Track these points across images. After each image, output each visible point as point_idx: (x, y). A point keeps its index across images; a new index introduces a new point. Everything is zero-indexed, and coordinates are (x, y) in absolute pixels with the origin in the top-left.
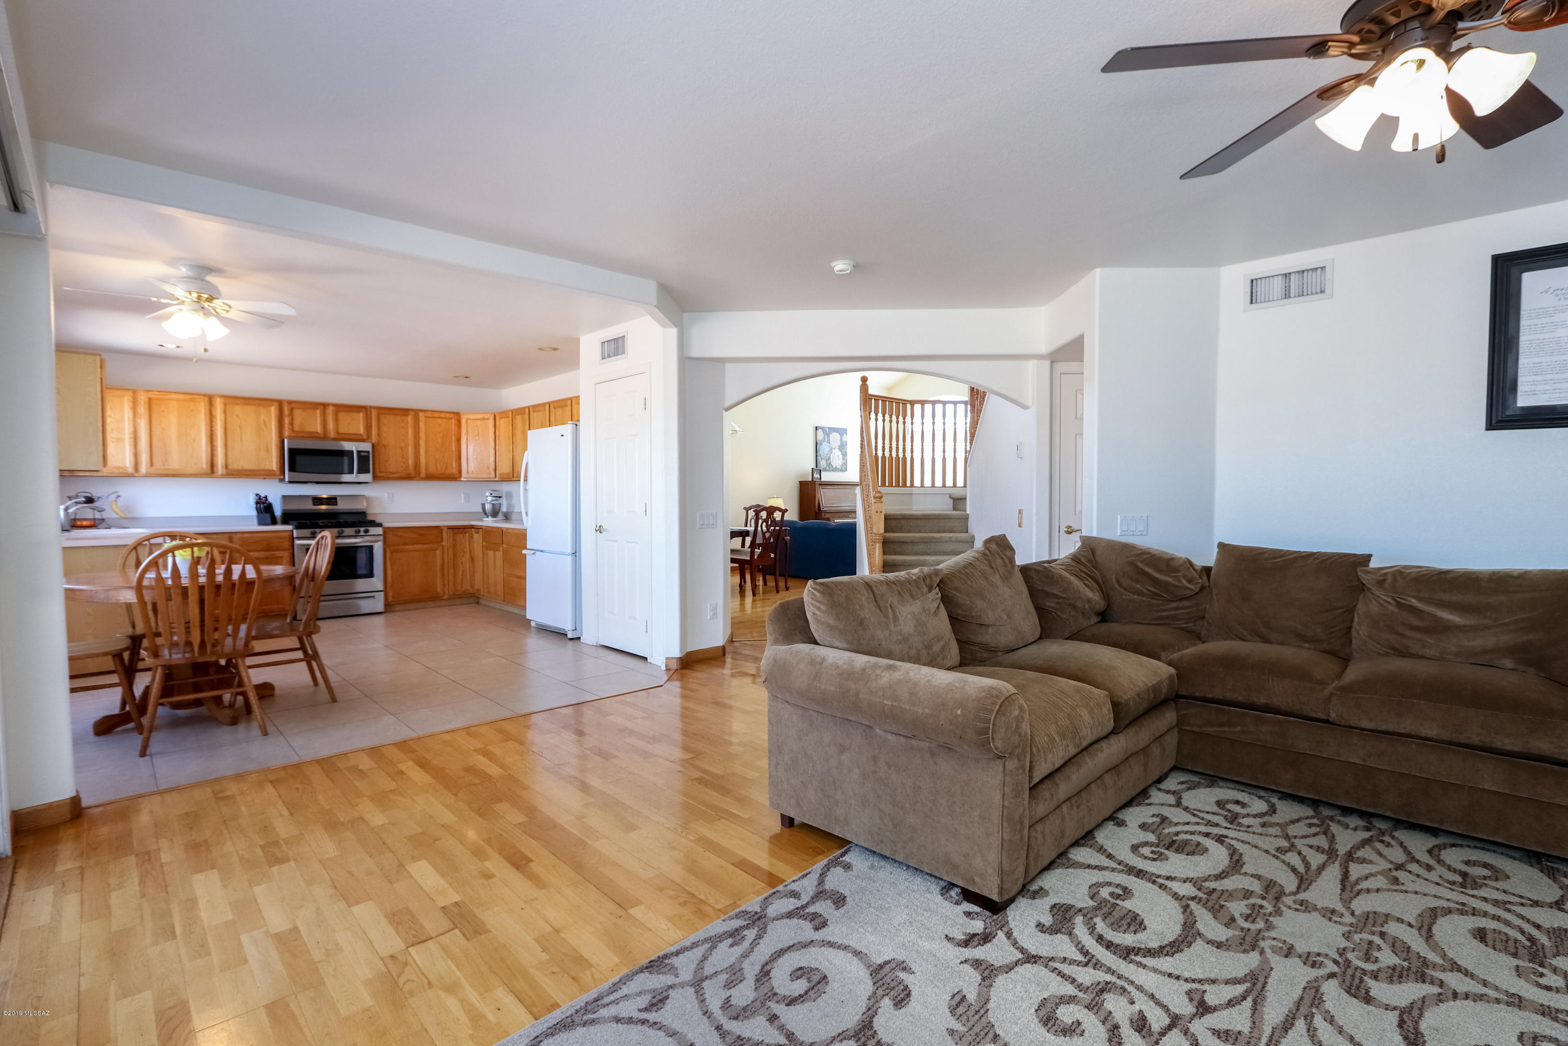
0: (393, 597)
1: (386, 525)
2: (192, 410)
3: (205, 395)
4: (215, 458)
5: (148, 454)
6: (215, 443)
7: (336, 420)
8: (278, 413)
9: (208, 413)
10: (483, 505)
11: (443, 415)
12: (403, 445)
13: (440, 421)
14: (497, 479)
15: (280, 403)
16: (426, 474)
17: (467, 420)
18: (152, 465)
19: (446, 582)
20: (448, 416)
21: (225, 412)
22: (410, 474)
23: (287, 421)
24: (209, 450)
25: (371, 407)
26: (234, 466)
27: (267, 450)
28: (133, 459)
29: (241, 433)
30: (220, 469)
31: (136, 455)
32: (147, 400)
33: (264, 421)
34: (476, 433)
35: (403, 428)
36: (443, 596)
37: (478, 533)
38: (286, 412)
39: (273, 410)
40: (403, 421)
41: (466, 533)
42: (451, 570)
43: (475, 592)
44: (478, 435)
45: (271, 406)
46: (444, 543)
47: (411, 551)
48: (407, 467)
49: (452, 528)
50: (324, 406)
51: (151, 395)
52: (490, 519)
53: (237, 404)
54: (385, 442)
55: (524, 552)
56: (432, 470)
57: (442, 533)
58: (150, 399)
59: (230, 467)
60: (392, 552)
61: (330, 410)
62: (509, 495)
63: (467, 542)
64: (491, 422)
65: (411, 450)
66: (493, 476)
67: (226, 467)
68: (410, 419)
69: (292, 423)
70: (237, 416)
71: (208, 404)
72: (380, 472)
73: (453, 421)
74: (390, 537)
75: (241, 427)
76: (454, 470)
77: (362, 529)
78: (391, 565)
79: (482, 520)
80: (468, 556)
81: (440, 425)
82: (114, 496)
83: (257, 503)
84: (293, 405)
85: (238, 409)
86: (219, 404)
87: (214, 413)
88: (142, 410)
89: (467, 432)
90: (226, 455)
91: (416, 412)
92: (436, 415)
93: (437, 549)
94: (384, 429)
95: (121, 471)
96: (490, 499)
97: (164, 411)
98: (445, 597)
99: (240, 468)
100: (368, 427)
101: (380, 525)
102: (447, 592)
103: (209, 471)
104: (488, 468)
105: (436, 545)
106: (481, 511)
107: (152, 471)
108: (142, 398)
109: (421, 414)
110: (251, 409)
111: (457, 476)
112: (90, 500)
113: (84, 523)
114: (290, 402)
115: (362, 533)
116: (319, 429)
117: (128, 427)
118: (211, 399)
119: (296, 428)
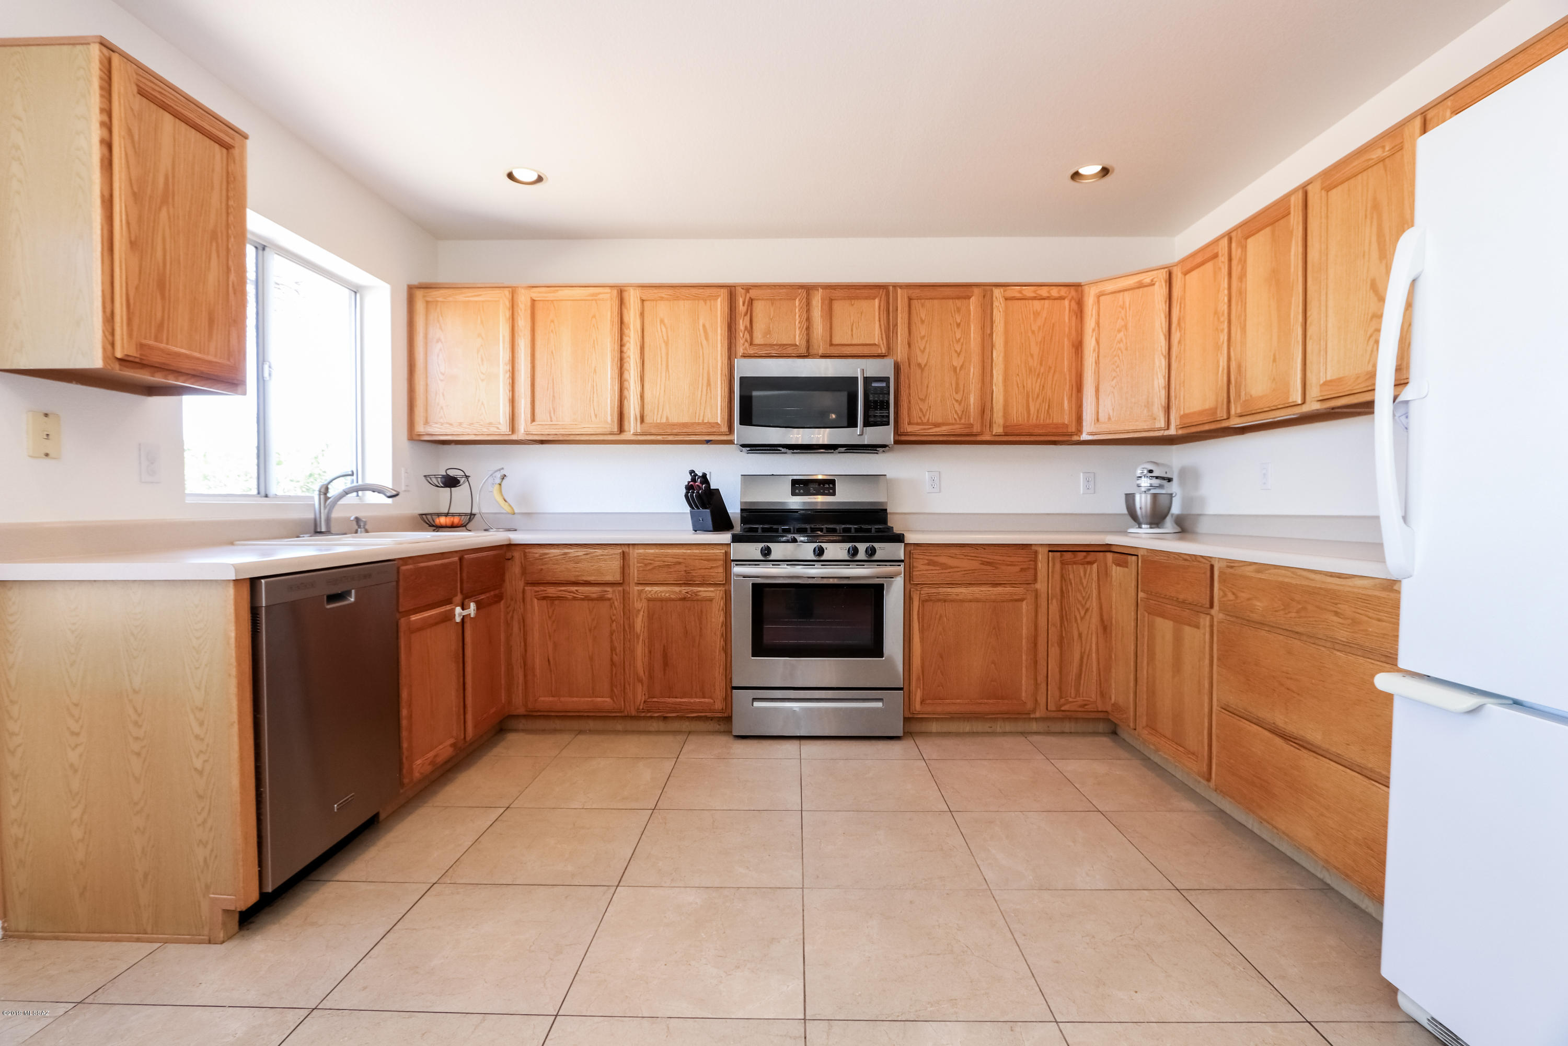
0: (922, 702)
1: (911, 538)
2: (594, 317)
3: (611, 287)
4: (626, 402)
5: (529, 398)
6: (626, 375)
7: (829, 313)
8: (726, 310)
9: (616, 320)
10: (1130, 499)
11: (1044, 292)
12: (957, 363)
13: (1037, 304)
14: (1172, 431)
15: (731, 291)
16: (1005, 427)
17: (1099, 296)
18: (533, 421)
19: (1041, 678)
20: (1054, 292)
21: (642, 314)
22: (971, 425)
23: (742, 324)
24: (617, 388)
25: (895, 286)
26: (653, 421)
27: (709, 384)
28: (508, 409)
29: (667, 354)
30: (632, 426)
31: (513, 402)
32: (529, 304)
33: (704, 326)
34: (1120, 323)
35: (958, 325)
36: (1034, 711)
37: (1123, 564)
38: (741, 308)
39: (720, 305)
40: (959, 310)
41: (1091, 563)
42: (1054, 651)
43: (1109, 709)
44: (1126, 327)
45: (716, 298)
46: (1041, 586)
47: (962, 601)
48: (966, 412)
49: (1054, 549)
50: (808, 289)
51: (535, 295)
52: (1145, 529)
53: (662, 299)
54: (922, 360)
55: (1384, 681)
56: (1018, 416)
57: (1035, 560)
58: (533, 301)
59: (648, 419)
60: (923, 602)
61: (817, 300)
62: (1189, 475)
63: (1094, 585)
64: (1160, 291)
65: (974, 371)
66: (1162, 423)
67: (642, 423)
68: (974, 303)
69: (750, 329)
70: (662, 321)
71: (616, 303)
72: (909, 423)
73: (1066, 302)
74: (920, 566)
75: (667, 343)
76: (1066, 417)
77: (862, 547)
78: (922, 631)
79: (1124, 533)
80: (1095, 620)
81: (1037, 314)
82: (499, 475)
83: (689, 488)
84: (753, 293)
85: (662, 310)
86: (633, 299)
87: (626, 319)
88: (523, 323)
89: (1098, 324)
90: (642, 398)
91: (987, 289)
92: (1028, 291)
93: (1022, 600)
94: (921, 330)
95: (493, 430)
96: (1145, 483)
97: (552, 321)
98: (1038, 715)
99: (664, 420)
100: (889, 330)
101: (899, 538)
102: (1042, 701)
103: (616, 429)
104: (1149, 405)
105: (1020, 590)
106: (1125, 511)
107: (537, 430)
108: (523, 300)
109: (997, 292)
110: (684, 306)
111: (1073, 429)
112: (451, 482)
113: (443, 520)
114: (748, 288)
115: (861, 555)
116: (798, 338)
117: (503, 354)
118: (621, 292)
119: (759, 339)
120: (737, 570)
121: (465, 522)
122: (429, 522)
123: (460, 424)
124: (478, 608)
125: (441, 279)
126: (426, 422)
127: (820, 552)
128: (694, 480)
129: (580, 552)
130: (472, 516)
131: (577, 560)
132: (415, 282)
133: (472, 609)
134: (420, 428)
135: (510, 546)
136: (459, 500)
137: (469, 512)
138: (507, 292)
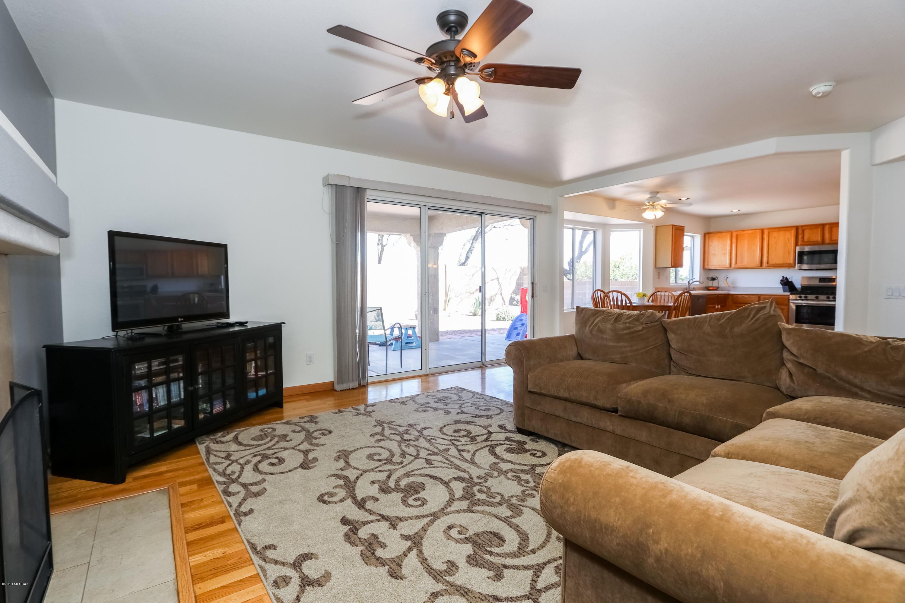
2: (754, 237)
3: (760, 229)
4: (763, 259)
5: (735, 259)
6: (763, 252)
8: (795, 233)
9: (761, 238)
15: (797, 228)
18: (736, 264)
21: (769, 236)
23: (800, 236)
24: (760, 255)
26: (771, 262)
27: (789, 253)
28: (729, 262)
29: (776, 246)
30: (765, 264)
31: (731, 259)
32: (736, 235)
33: (788, 238)
38: (800, 232)
39: (793, 232)
45: (792, 230)
51: (738, 233)
53: (775, 231)
61: (827, 228)
67: (768, 263)
69: (803, 237)
70: (775, 237)
71: (761, 233)
75: (776, 243)
82: (726, 277)
83: (782, 281)
84: (804, 228)
85: (775, 234)
86: (766, 232)
87: (764, 237)
88: (734, 240)
90: (768, 257)
95: (725, 267)
97: (742, 239)
99: (774, 263)
103: (760, 265)
107: (736, 266)
108: (734, 235)
110: (782, 233)
112: (713, 279)
113: (711, 288)
114: (802, 226)
115: (831, 299)
116: (819, 239)
117: (728, 248)
118: (762, 231)
119: (806, 240)
120: (791, 301)
121: (717, 288)
122: (707, 288)
123: (716, 265)
124: (721, 306)
125: (711, 231)
126: (708, 265)
127: (817, 298)
128: (783, 278)
129: (747, 296)
130: (718, 287)
131: (746, 298)
132: (706, 232)
133: (719, 307)
134: (706, 267)
135: (729, 294)
136: (715, 284)
137: (717, 286)
138: (730, 233)
